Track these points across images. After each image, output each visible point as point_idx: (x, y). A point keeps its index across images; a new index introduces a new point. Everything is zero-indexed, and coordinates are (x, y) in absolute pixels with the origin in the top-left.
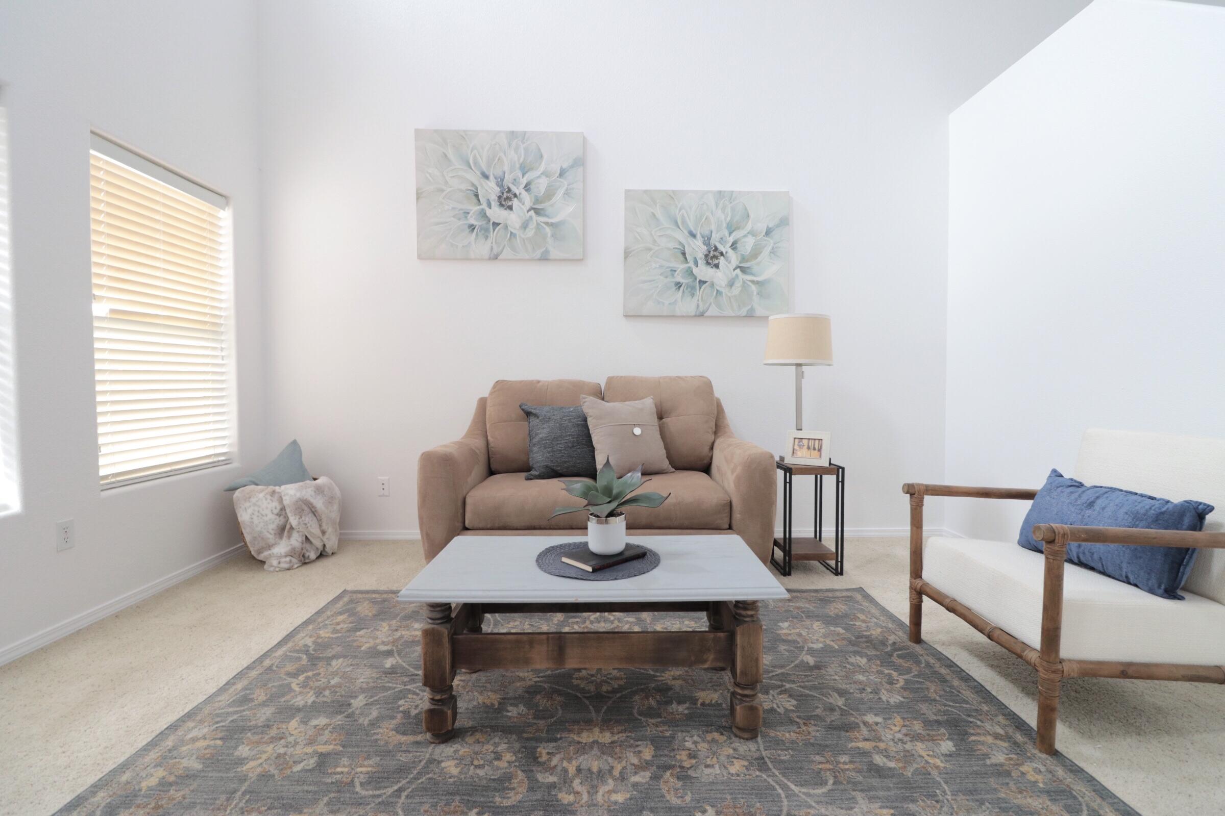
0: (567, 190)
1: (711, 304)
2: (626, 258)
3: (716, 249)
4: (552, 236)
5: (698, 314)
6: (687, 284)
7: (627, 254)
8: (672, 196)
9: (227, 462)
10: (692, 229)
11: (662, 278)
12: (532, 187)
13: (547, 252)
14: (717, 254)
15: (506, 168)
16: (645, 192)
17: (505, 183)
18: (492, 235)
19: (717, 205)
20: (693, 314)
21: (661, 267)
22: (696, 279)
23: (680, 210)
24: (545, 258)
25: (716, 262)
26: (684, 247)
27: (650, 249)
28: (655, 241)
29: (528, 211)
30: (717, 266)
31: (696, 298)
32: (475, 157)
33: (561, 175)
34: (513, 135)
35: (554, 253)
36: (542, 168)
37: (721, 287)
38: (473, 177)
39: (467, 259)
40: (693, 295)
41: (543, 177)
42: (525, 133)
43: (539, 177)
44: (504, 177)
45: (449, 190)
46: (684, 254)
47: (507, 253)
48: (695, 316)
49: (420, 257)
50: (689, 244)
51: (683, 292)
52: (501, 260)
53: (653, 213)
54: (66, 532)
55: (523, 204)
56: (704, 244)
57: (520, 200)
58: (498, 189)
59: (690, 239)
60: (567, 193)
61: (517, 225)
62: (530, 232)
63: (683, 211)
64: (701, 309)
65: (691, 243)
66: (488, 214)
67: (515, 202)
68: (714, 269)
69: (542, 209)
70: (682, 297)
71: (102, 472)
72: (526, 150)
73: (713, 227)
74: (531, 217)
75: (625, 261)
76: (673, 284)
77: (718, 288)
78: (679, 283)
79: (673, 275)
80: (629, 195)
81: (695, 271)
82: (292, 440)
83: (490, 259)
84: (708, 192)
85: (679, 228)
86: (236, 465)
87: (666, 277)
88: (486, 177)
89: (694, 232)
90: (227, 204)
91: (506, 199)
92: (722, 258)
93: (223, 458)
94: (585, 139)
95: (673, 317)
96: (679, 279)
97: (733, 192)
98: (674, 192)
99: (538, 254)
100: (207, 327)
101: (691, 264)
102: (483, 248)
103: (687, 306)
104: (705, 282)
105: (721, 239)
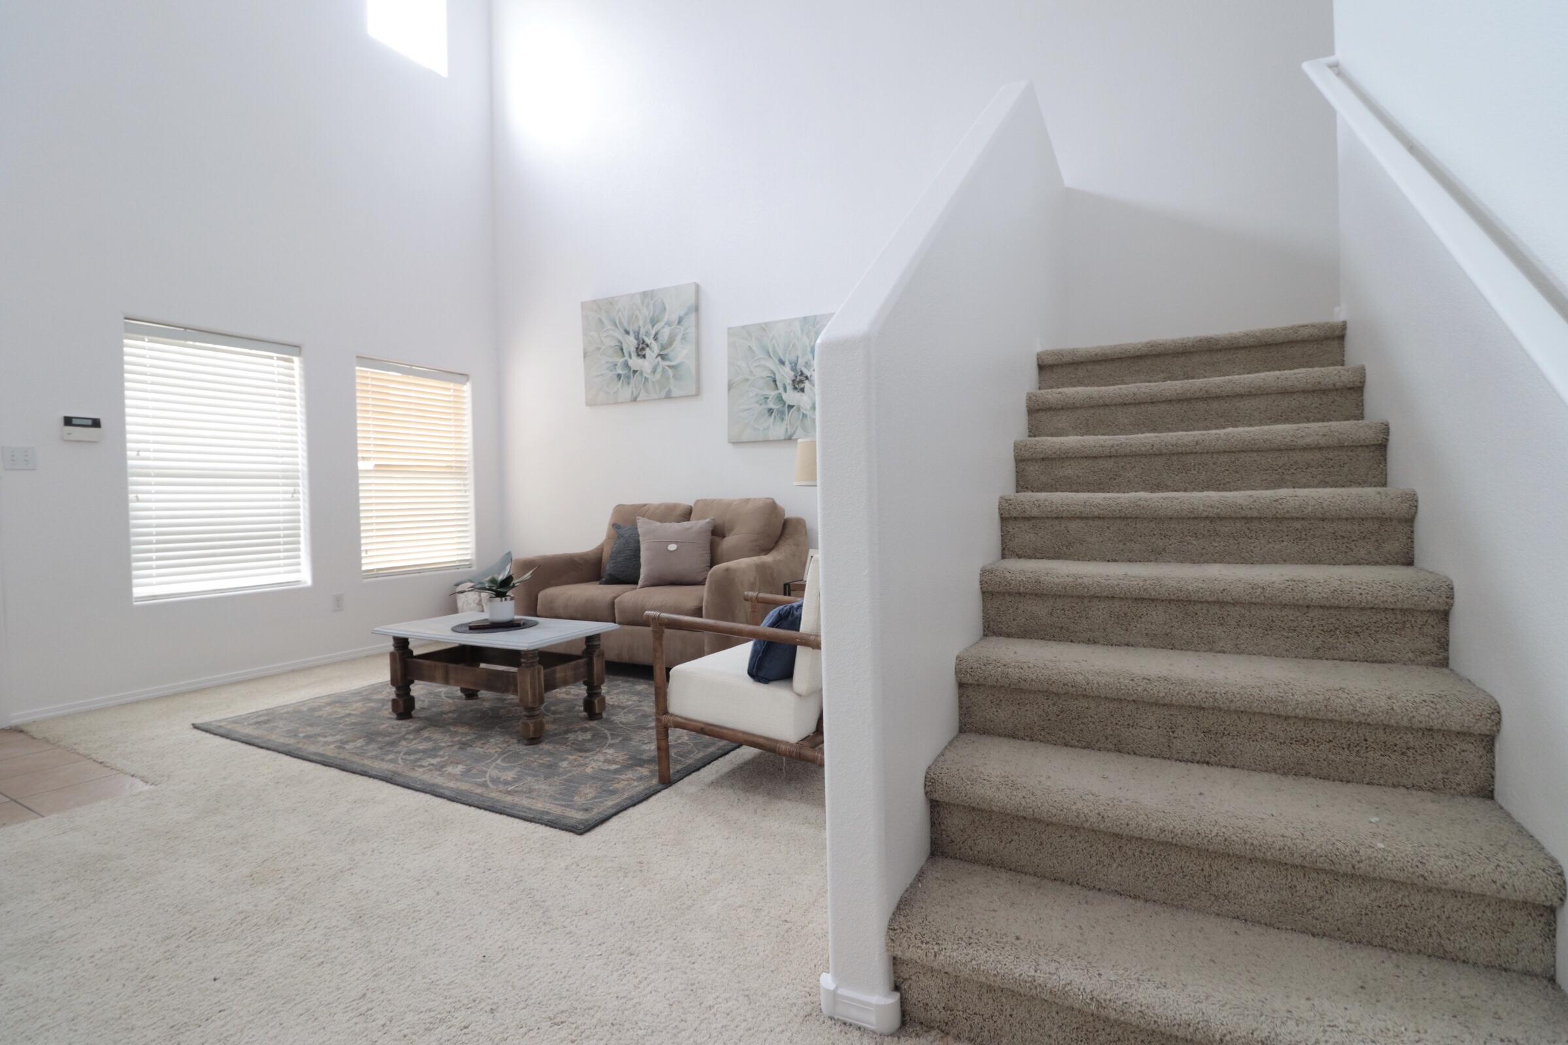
0: (683, 335)
1: (797, 427)
2: (729, 390)
3: (802, 374)
4: (673, 377)
5: (787, 437)
6: (778, 410)
7: (730, 386)
8: (764, 328)
9: (470, 566)
10: (782, 357)
11: (758, 405)
12: (659, 336)
13: (670, 391)
14: (803, 378)
15: (641, 323)
16: (743, 327)
17: (640, 336)
18: (632, 381)
19: (802, 330)
20: (783, 438)
21: (756, 395)
22: (785, 404)
23: (772, 339)
24: (668, 396)
25: (802, 386)
26: (774, 374)
27: (747, 380)
28: (751, 372)
29: (657, 357)
30: (802, 390)
31: (785, 422)
32: (620, 318)
33: (680, 322)
34: (645, 294)
35: (675, 392)
36: (665, 319)
37: (806, 410)
38: (619, 334)
39: (616, 403)
40: (782, 420)
41: (667, 326)
42: (653, 291)
43: (663, 327)
44: (639, 331)
45: (603, 347)
46: (775, 381)
47: (643, 396)
48: (785, 439)
49: (587, 404)
50: (779, 371)
51: (775, 417)
52: (640, 401)
53: (749, 346)
54: (338, 602)
55: (653, 352)
56: (792, 370)
57: (651, 349)
58: (635, 342)
59: (780, 367)
60: (684, 338)
61: (649, 371)
62: (658, 376)
63: (774, 341)
64: (789, 433)
65: (781, 370)
66: (629, 364)
67: (648, 352)
68: (801, 393)
69: (666, 355)
70: (774, 422)
71: (364, 568)
72: (654, 305)
73: (799, 353)
74: (658, 363)
75: (729, 393)
76: (766, 411)
77: (805, 412)
78: (771, 409)
79: (766, 402)
80: (731, 332)
81: (784, 396)
82: (507, 552)
83: (631, 401)
84: (795, 319)
85: (770, 356)
86: (474, 568)
87: (761, 405)
88: (627, 333)
89: (783, 359)
90: (468, 380)
91: (641, 350)
92: (807, 382)
93: (467, 563)
94: (697, 287)
95: (766, 441)
96: (771, 405)
97: (816, 316)
98: (766, 324)
99: (663, 394)
100: (453, 470)
101: (781, 390)
102: (626, 392)
103: (778, 430)
104: (792, 406)
105: (807, 363)
